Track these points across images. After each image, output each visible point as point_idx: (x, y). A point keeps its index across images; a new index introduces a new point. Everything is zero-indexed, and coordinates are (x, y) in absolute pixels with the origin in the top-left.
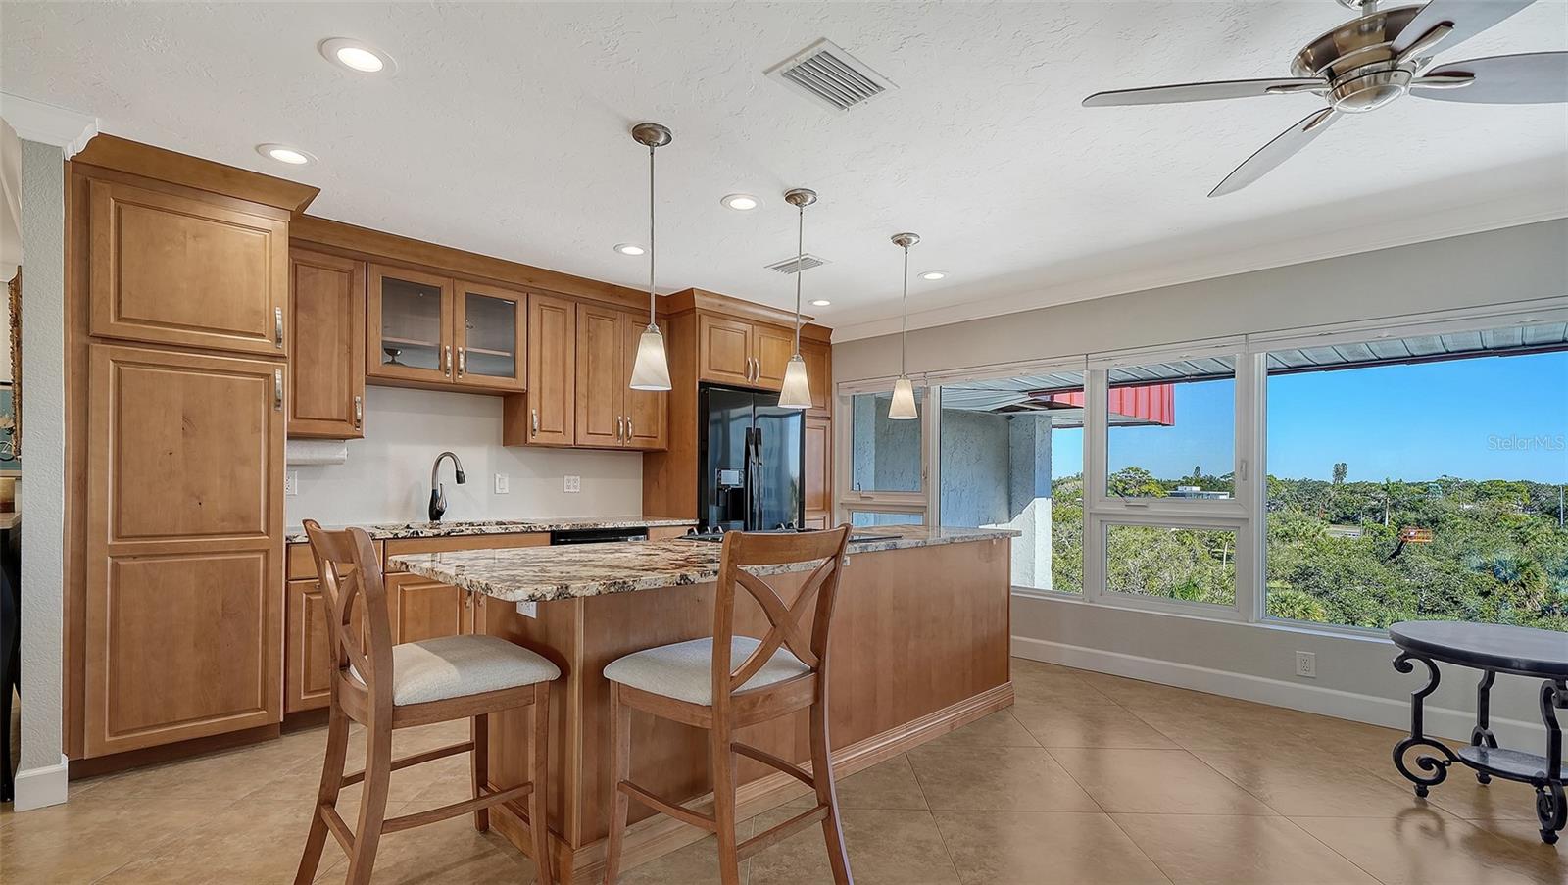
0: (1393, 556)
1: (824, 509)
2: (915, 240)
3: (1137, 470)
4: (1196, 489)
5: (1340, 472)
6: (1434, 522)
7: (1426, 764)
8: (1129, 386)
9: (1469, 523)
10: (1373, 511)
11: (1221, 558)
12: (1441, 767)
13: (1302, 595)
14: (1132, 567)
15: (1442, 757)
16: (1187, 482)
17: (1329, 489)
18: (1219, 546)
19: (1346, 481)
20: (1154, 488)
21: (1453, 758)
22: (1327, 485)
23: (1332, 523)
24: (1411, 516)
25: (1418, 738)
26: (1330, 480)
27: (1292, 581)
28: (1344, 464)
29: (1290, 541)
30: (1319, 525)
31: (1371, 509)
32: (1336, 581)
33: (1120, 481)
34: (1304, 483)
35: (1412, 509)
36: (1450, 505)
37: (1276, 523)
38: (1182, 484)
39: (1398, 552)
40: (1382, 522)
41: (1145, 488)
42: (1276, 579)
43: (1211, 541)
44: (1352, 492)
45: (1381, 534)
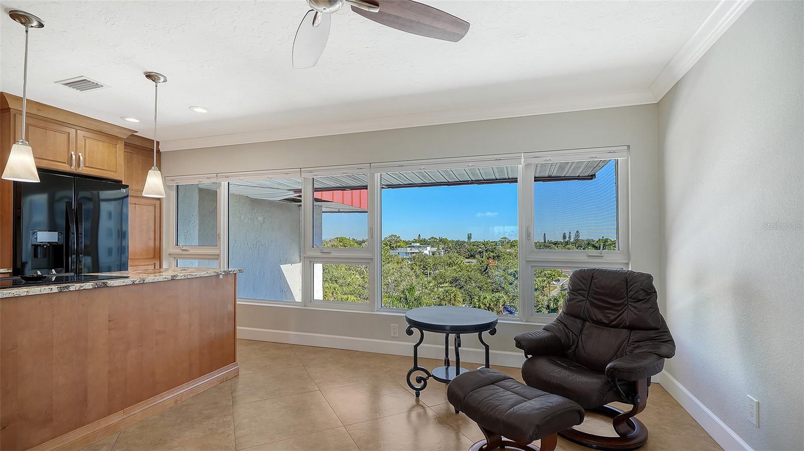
0: (485, 271)
1: (154, 257)
2: (162, 79)
3: (395, 236)
4: (418, 244)
5: (469, 237)
6: (498, 257)
7: (419, 380)
8: (340, 190)
9: (508, 256)
10: (480, 252)
11: (427, 275)
12: (425, 380)
13: (454, 289)
14: (390, 281)
15: (425, 375)
16: (415, 241)
17: (465, 244)
18: (426, 269)
19: (472, 241)
20: (402, 244)
21: (429, 375)
22: (465, 242)
23: (466, 258)
24: (492, 254)
25: (416, 368)
26: (466, 240)
27: (451, 283)
28: (471, 234)
29: (452, 266)
30: (462, 259)
31: (479, 252)
32: (466, 282)
33: (389, 241)
34: (458, 241)
35: (493, 252)
36: (503, 250)
37: (447, 259)
38: (413, 242)
39: (486, 269)
40: (483, 257)
41: (398, 244)
42: (446, 283)
43: (424, 267)
44: (473, 245)
45: (482, 262)
